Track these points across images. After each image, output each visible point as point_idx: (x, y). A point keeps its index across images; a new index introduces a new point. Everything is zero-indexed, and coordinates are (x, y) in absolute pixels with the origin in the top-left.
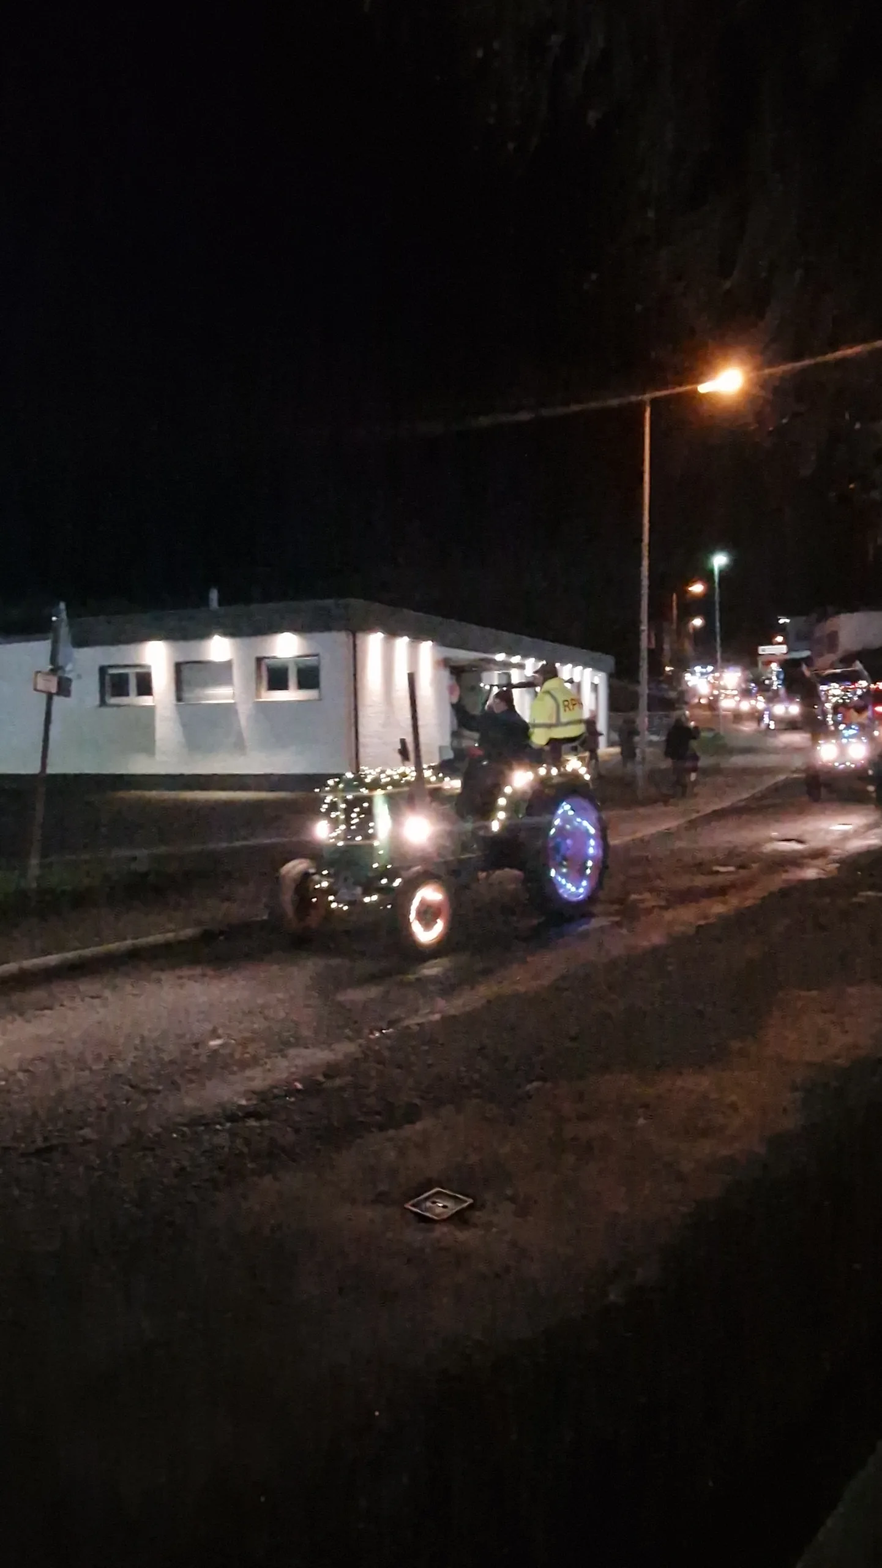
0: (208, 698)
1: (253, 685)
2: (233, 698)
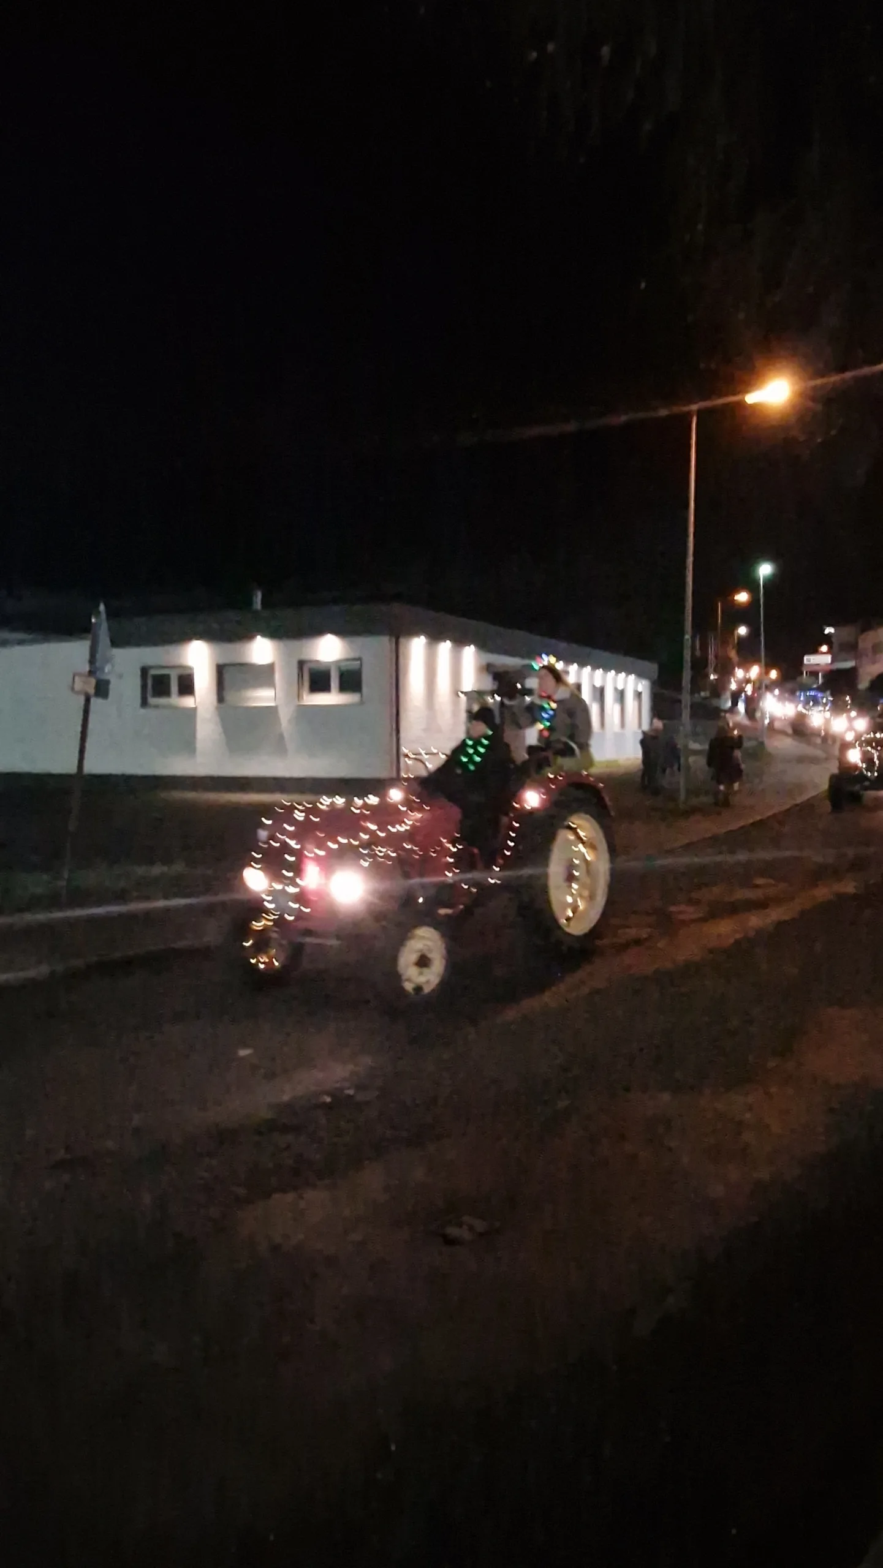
1: (295, 688)
2: (274, 700)
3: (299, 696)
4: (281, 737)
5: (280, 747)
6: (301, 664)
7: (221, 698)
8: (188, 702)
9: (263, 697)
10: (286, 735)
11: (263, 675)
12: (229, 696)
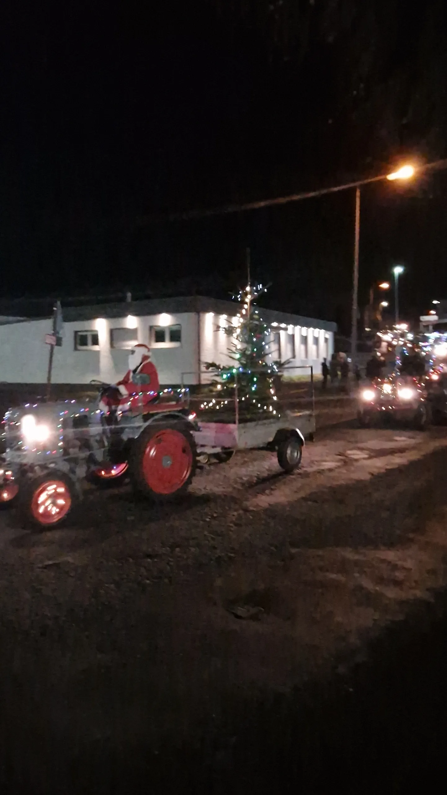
0: (124, 346)
1: (149, 340)
6: (151, 328)
7: (112, 345)
8: (96, 348)
11: (132, 334)
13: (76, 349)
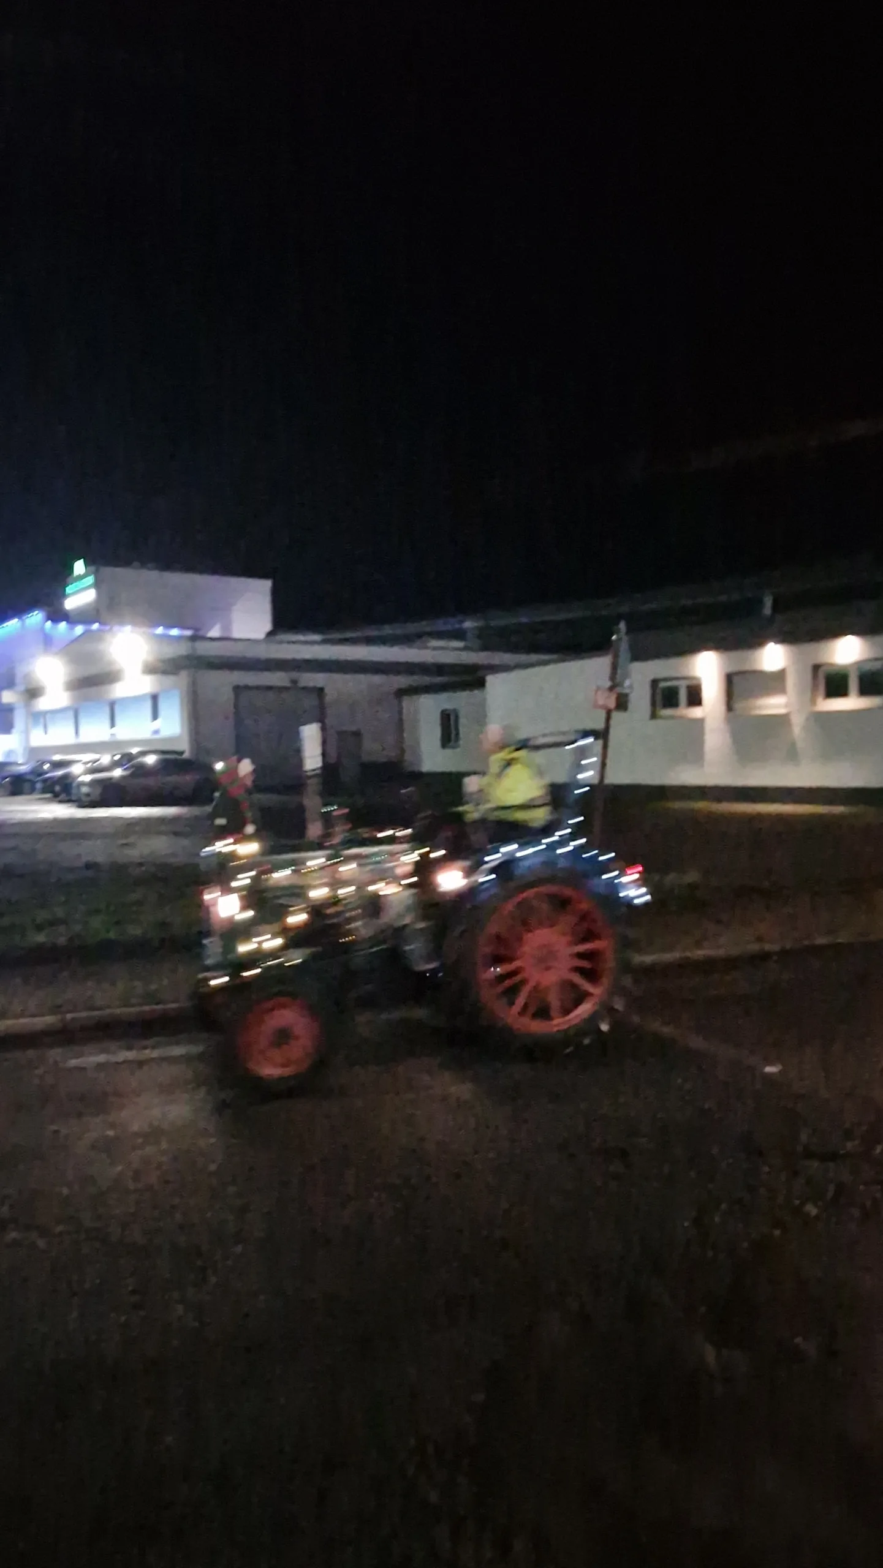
0: (760, 708)
1: (809, 694)
2: (786, 706)
3: (813, 702)
4: (793, 744)
5: (792, 755)
6: (816, 668)
7: (730, 706)
8: (696, 712)
9: (774, 704)
10: (800, 745)
11: (775, 682)
12: (738, 705)
13: (654, 716)
